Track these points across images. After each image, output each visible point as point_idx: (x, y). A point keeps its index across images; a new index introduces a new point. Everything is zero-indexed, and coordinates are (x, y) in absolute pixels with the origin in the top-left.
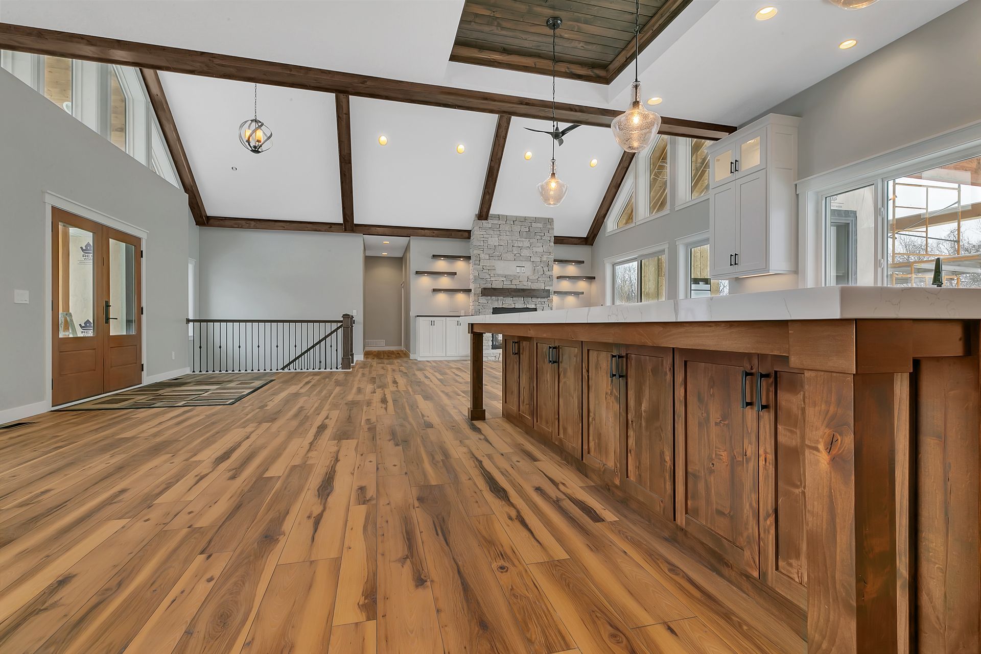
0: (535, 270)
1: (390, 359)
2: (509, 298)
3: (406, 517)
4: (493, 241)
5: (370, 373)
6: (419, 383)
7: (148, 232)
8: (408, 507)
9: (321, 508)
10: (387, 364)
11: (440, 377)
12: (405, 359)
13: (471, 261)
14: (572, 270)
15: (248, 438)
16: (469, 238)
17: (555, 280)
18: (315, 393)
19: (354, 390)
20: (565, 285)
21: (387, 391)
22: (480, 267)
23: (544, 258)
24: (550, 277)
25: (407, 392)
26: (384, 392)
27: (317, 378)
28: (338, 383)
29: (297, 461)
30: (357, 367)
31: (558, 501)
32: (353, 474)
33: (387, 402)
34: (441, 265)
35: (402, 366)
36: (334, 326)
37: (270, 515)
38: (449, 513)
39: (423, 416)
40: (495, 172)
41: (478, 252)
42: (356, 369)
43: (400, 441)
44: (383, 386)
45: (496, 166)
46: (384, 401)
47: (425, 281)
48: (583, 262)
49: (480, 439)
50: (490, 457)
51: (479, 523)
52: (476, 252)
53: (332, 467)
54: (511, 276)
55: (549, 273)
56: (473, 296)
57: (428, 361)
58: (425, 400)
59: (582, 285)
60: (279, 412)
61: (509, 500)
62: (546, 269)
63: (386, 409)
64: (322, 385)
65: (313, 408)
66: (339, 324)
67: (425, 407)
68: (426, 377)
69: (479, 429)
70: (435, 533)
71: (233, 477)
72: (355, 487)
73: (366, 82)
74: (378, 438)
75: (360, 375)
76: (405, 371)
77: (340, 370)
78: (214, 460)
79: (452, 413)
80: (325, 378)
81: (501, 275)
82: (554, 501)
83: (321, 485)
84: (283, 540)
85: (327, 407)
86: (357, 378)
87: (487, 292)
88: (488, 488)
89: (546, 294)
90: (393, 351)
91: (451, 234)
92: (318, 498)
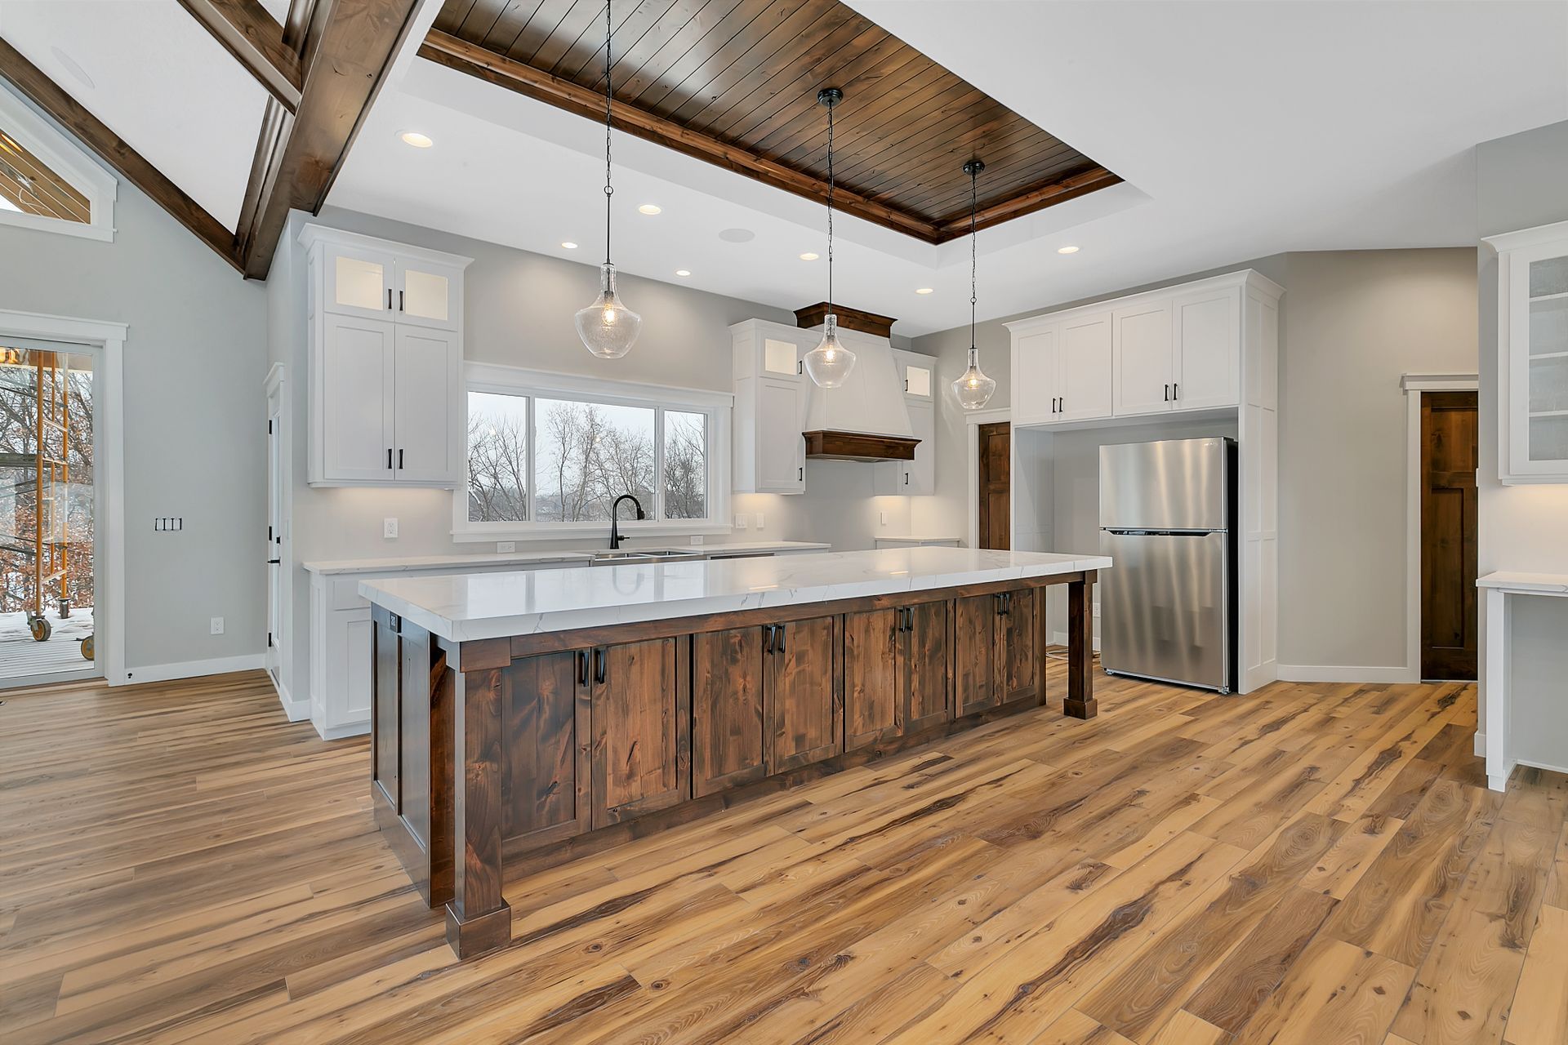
9: (1161, 888)
32: (1049, 926)
83: (1126, 930)
84: (1235, 873)
92: (1152, 905)
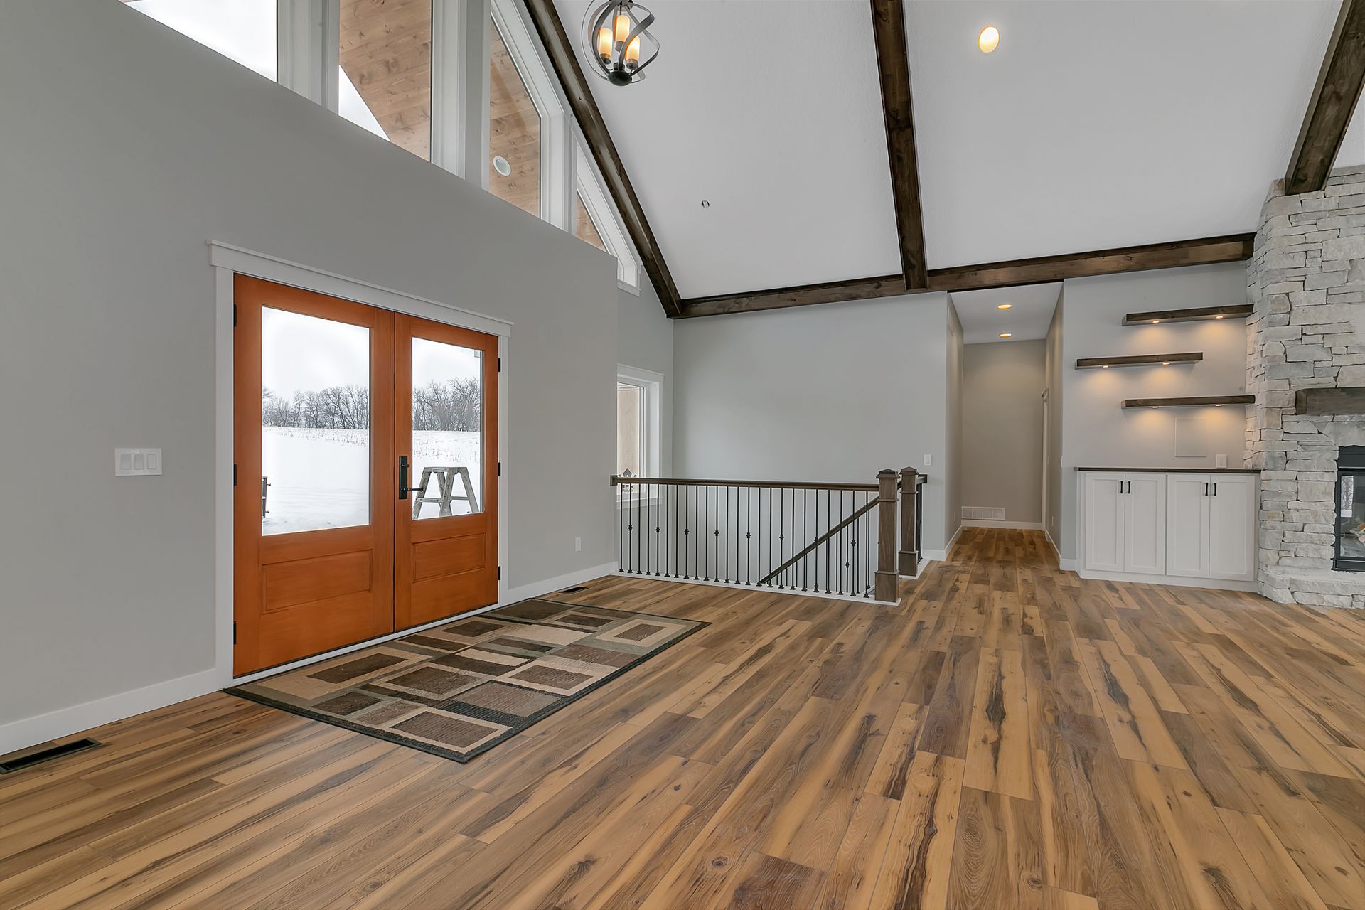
4: (1346, 248)
13: (1254, 319)
16: (1247, 254)
19: (844, 743)
21: (949, 789)
22: (1294, 330)
26: (935, 792)
27: (805, 626)
28: (828, 678)
30: (918, 590)
34: (1153, 339)
36: (861, 499)
41: (1285, 287)
42: (911, 600)
47: (1105, 383)
52: (1274, 289)
56: (1261, 415)
57: (1109, 585)
66: (873, 495)
68: (1113, 687)
75: (909, 629)
76: (1040, 631)
77: (872, 600)
80: (813, 636)
86: (895, 647)
91: (1186, 253)
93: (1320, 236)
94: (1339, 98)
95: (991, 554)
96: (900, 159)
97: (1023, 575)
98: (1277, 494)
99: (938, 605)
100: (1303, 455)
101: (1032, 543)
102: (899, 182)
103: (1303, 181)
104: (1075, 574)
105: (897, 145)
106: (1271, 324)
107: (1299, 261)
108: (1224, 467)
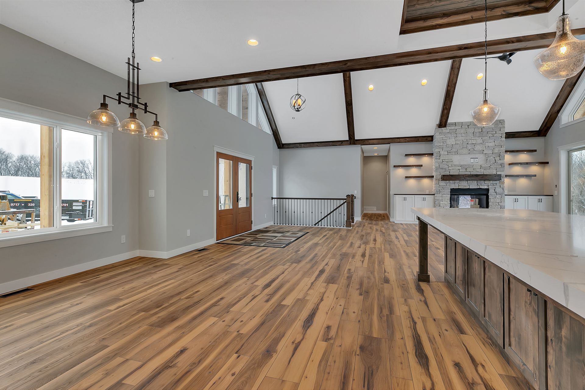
0: (487, 160)
1: (377, 220)
2: (465, 182)
3: (348, 361)
4: (451, 141)
5: (362, 231)
6: (390, 242)
7: (254, 157)
8: (352, 353)
9: (301, 337)
10: (374, 225)
11: (406, 238)
12: (387, 222)
13: (433, 157)
14: (524, 157)
15: (283, 273)
16: (432, 140)
17: (507, 167)
18: (326, 244)
19: (348, 244)
20: (517, 170)
21: (368, 247)
22: (441, 160)
23: (496, 150)
24: (502, 165)
25: (380, 249)
26: (366, 247)
27: (331, 232)
28: (341, 238)
29: (300, 296)
30: (355, 226)
31: (473, 384)
32: (327, 313)
33: (365, 256)
34: (412, 161)
35: (383, 227)
36: (342, 202)
37: (274, 336)
38: (378, 368)
39: (385, 271)
40: (451, 93)
41: (439, 150)
42: (354, 227)
43: (364, 291)
44: (366, 243)
45: (453, 89)
46: (363, 255)
47: (401, 172)
48: (536, 151)
49: (421, 301)
50: (424, 320)
51: (398, 386)
52: (437, 150)
53: (317, 305)
54: (465, 165)
55: (501, 162)
56: (435, 180)
57: (401, 224)
58: (390, 258)
59: (535, 169)
60: (304, 256)
61: (428, 370)
62: (497, 159)
63: (363, 262)
64: (332, 238)
65: (322, 255)
66: (345, 201)
67: (389, 264)
68: (397, 238)
69: (422, 290)
70: (363, 385)
71: (267, 301)
72: (325, 326)
73: (347, 63)
74: (351, 286)
75: (355, 232)
76: (384, 231)
77: (345, 228)
78: (263, 286)
79: (406, 272)
80: (334, 233)
81: (457, 165)
82: (469, 383)
83: (307, 318)
84: (275, 356)
85: (329, 256)
86: (353, 235)
87: (445, 178)
88: (414, 351)
89: (498, 178)
90: (381, 214)
91: (419, 139)
92: (303, 328)
93: (446, 138)
94: (447, 109)
95: (373, 219)
96: (349, 112)
97: (381, 223)
98: (438, 200)
99: (361, 228)
100: (443, 190)
101: (384, 216)
102: (348, 118)
103: (442, 125)
104: (394, 222)
105: (348, 109)
106: (436, 159)
107: (442, 144)
108: (428, 193)
